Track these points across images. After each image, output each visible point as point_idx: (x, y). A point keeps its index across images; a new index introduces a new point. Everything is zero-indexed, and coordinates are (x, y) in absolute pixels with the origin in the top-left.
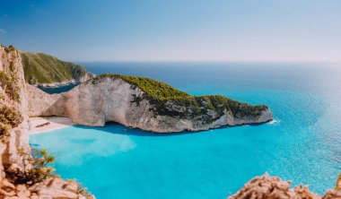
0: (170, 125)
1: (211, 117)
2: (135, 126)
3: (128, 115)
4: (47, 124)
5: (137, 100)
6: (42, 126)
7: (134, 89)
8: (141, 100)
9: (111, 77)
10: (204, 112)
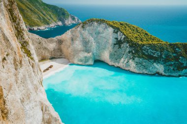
0: (145, 67)
1: (182, 64)
2: (116, 65)
3: (111, 56)
4: (51, 67)
5: (119, 43)
6: (47, 69)
7: (117, 33)
8: (122, 43)
9: (97, 21)
10: (177, 59)
